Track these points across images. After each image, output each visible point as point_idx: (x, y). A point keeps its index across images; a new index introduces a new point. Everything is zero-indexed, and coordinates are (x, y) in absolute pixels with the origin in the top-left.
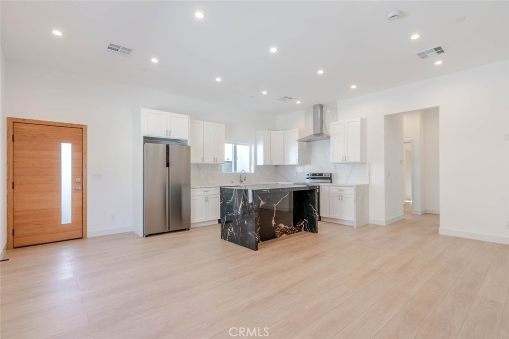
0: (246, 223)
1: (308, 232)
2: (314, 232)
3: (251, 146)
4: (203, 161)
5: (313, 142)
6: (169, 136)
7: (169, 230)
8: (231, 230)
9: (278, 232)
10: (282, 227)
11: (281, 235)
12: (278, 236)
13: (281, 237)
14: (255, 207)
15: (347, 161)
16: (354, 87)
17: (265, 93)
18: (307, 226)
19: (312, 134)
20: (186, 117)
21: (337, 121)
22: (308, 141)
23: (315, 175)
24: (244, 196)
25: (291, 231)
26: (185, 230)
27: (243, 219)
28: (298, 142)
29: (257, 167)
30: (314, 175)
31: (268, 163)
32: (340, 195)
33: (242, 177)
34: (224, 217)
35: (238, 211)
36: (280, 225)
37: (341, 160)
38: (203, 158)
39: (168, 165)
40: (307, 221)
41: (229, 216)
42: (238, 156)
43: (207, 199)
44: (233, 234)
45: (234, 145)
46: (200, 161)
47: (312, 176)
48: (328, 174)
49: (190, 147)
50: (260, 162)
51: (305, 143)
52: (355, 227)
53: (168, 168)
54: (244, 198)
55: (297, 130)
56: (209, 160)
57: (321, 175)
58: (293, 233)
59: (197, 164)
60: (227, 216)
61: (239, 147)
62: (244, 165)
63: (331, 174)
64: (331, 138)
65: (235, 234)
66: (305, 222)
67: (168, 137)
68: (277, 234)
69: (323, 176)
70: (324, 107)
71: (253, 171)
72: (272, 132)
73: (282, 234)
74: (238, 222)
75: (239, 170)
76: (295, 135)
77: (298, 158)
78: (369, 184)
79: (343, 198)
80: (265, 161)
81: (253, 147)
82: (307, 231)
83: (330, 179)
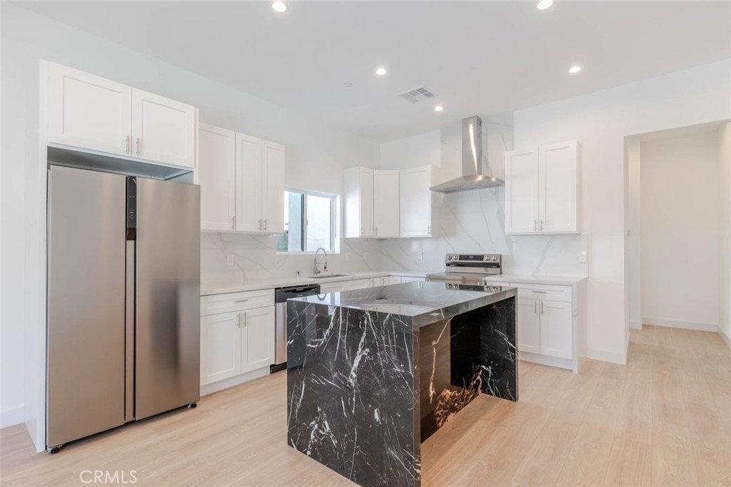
0: (377, 417)
1: (494, 397)
2: (511, 399)
3: (333, 198)
4: (234, 227)
5: (460, 193)
6: (138, 153)
7: (134, 416)
8: (321, 428)
9: (439, 412)
10: (448, 397)
11: (445, 420)
12: (440, 424)
13: (445, 424)
14: (414, 371)
15: (544, 231)
16: (575, 69)
17: (381, 72)
18: (491, 383)
19: (460, 175)
20: (190, 109)
21: (513, 150)
22: (447, 192)
23: (467, 257)
24: (369, 332)
25: (462, 401)
26: (184, 408)
27: (366, 403)
28: (430, 192)
29: (346, 242)
30: (461, 257)
31: (370, 234)
32: (537, 302)
33: (318, 263)
34: (299, 385)
35: (347, 373)
36: (444, 393)
37: (530, 228)
38: (234, 220)
39: (131, 234)
40: (489, 370)
41: (315, 386)
42: (309, 217)
43: (243, 321)
44: (327, 440)
45: (299, 196)
46: (226, 227)
47: (458, 261)
48: (495, 255)
49: (199, 187)
50: (354, 231)
51: (442, 195)
52: (576, 371)
53: (130, 243)
54: (369, 337)
55: (429, 168)
56: (247, 225)
57: (481, 257)
58: (466, 404)
59: (220, 234)
60: (308, 384)
61: (310, 200)
62: (321, 237)
63: (501, 256)
64: (507, 184)
65: (335, 442)
66: (486, 373)
67: (134, 157)
68: (438, 419)
69: (485, 261)
70: (482, 124)
71: (337, 250)
72: (376, 171)
73: (447, 415)
74: (349, 408)
75: (311, 247)
76: (423, 180)
77: (430, 224)
78: (587, 278)
79: (544, 310)
80: (363, 228)
81: (338, 200)
82: (489, 393)
83: (498, 266)
